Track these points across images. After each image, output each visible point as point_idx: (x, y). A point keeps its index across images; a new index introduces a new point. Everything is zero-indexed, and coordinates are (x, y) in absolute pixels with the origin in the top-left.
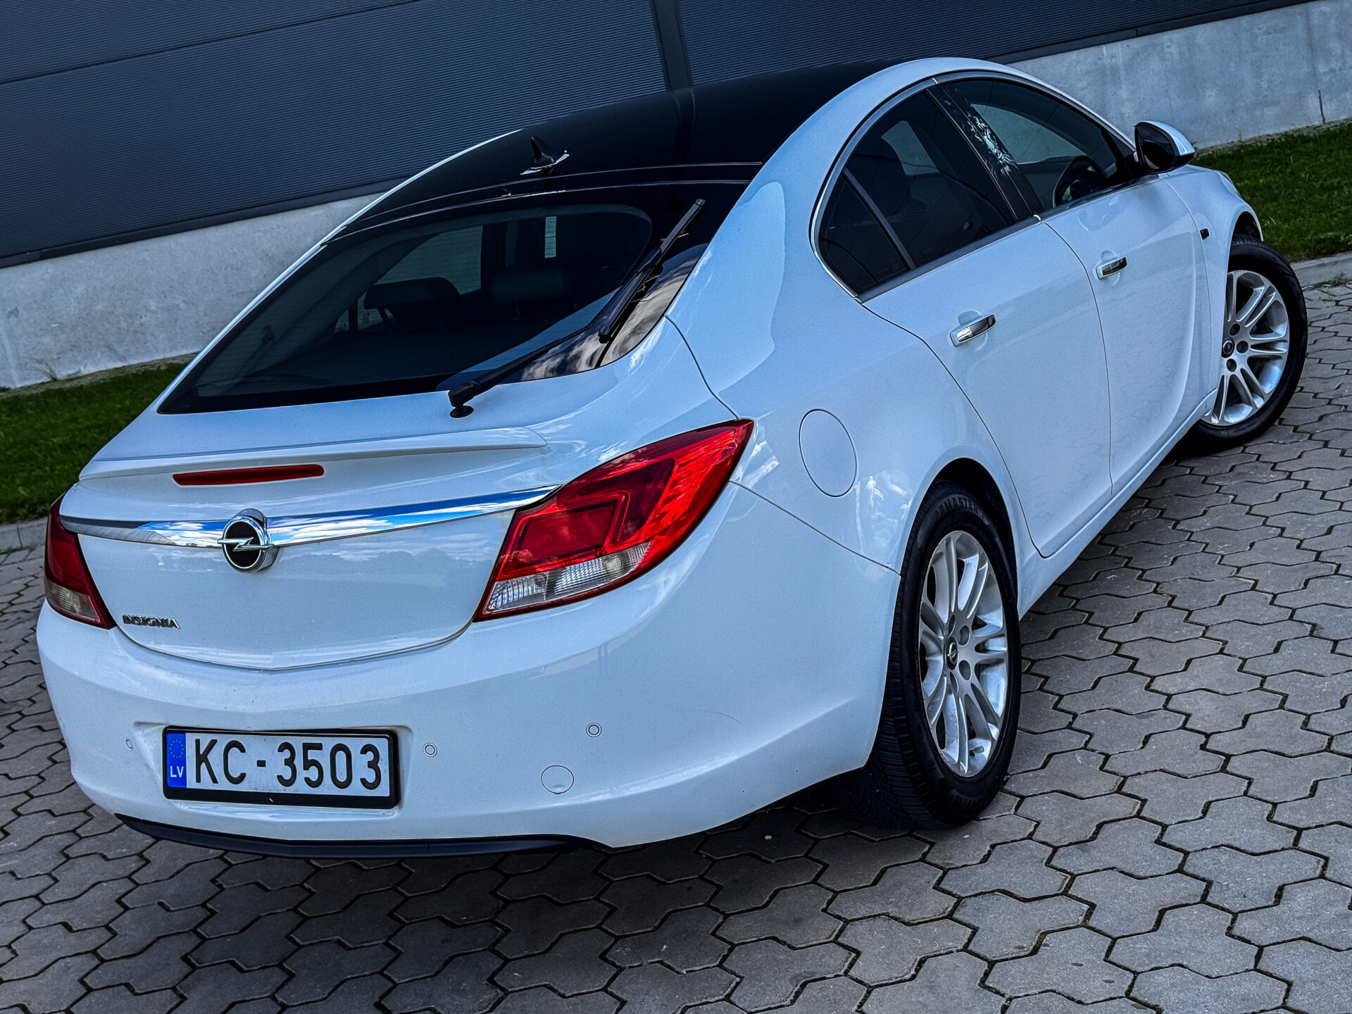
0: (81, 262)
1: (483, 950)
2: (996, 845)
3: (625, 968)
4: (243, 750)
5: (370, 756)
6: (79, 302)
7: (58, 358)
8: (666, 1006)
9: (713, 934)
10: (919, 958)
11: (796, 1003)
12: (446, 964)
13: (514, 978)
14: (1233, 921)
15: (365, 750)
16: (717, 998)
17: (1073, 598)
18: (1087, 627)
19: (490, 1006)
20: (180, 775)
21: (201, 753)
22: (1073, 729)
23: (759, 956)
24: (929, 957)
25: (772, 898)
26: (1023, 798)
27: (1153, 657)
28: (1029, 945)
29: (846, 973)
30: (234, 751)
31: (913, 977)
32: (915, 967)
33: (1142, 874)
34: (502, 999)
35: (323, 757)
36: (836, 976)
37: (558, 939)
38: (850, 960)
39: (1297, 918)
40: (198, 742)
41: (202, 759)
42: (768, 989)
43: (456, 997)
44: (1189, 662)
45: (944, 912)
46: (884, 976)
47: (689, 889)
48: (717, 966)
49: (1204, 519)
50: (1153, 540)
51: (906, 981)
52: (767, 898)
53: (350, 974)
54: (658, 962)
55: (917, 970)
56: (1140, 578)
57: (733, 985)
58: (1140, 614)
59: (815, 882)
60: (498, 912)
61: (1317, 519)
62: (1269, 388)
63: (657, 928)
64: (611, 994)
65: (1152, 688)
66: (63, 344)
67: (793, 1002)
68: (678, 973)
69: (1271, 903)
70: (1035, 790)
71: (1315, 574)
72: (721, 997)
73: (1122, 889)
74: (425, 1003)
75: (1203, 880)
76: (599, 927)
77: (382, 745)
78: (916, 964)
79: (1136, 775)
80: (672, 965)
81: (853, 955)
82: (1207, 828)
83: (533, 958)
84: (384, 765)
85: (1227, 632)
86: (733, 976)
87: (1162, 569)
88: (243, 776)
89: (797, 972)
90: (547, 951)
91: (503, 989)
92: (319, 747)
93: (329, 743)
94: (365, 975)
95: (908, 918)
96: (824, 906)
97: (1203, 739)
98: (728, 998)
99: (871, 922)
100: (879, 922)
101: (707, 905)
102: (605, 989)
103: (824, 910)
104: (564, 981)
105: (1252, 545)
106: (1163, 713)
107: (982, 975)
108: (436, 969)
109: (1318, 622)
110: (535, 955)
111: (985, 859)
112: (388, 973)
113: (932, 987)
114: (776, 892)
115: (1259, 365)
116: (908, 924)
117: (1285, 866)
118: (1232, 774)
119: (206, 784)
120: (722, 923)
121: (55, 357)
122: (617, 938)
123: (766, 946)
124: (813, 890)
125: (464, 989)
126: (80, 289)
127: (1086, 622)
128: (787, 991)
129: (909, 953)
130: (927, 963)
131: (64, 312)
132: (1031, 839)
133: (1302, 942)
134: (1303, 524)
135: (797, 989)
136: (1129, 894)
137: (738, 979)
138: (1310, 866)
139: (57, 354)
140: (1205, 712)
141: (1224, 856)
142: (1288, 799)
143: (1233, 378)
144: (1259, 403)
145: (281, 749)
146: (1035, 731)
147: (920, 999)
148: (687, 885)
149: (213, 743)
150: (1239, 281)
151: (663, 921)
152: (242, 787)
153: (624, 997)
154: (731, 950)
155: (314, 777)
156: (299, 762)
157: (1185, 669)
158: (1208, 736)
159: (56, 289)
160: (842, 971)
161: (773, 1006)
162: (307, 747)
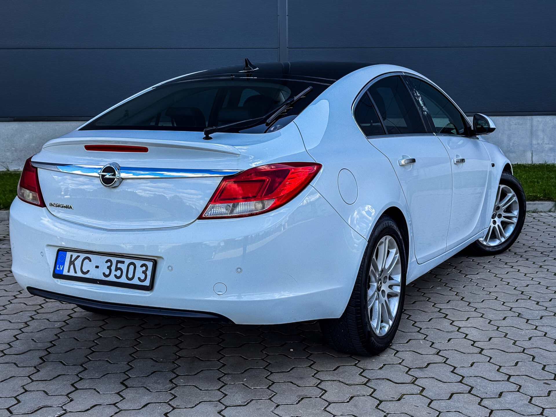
0: (30, 125)
1: (168, 371)
2: (386, 364)
3: (228, 384)
4: (90, 261)
5: (144, 268)
6: (25, 141)
7: (12, 162)
8: (244, 398)
9: (266, 378)
10: (351, 396)
11: (298, 404)
12: (152, 373)
13: (181, 381)
14: (481, 401)
15: (142, 266)
16: (265, 398)
17: (423, 293)
18: (428, 302)
19: (170, 389)
20: (61, 269)
21: (72, 260)
22: (420, 333)
23: (284, 387)
24: (355, 396)
25: (291, 369)
26: (398, 351)
27: (454, 314)
28: (397, 397)
29: (320, 397)
30: (87, 261)
31: (348, 402)
32: (349, 398)
33: (445, 381)
34: (175, 387)
35: (124, 267)
36: (316, 397)
37: (200, 372)
38: (322, 393)
39: (507, 403)
40: (72, 256)
41: (72, 263)
42: (287, 398)
43: (155, 385)
44: (468, 318)
45: (363, 383)
46: (336, 400)
47: (257, 362)
48: (267, 388)
49: (477, 275)
50: (456, 279)
51: (345, 402)
52: (289, 369)
53: (111, 371)
54: (242, 384)
55: (350, 400)
56: (450, 290)
57: (273, 395)
58: (449, 301)
59: (310, 366)
60: (176, 360)
61: (522, 282)
62: (508, 234)
63: (242, 373)
64: (221, 392)
65: (453, 324)
66: (15, 157)
67: (297, 403)
68: (250, 388)
69: (497, 397)
70: (403, 349)
71: (521, 298)
72: (267, 398)
73: (436, 385)
74: (141, 385)
75: (470, 386)
76: (218, 370)
77: (150, 265)
78: (350, 397)
79: (445, 350)
80: (248, 386)
81: (324, 392)
82: (473, 370)
83: (189, 376)
84: (149, 273)
85: (484, 311)
86: (273, 392)
87: (460, 288)
88: (88, 271)
89: (300, 394)
90: (195, 374)
91: (175, 384)
92: (123, 262)
93: (127, 261)
94: (117, 373)
95: (347, 383)
96: (313, 375)
97: (473, 343)
98: (270, 399)
99: (333, 382)
100: (335, 382)
101: (264, 368)
102: (219, 390)
103: (313, 376)
104: (201, 385)
105: (496, 286)
106: (457, 333)
107: (377, 405)
108: (148, 374)
109: (521, 313)
110: (190, 375)
111: (381, 368)
112: (127, 374)
113: (355, 406)
114: (293, 368)
115: (505, 225)
116: (347, 385)
117: (503, 386)
118: (484, 355)
119: (72, 273)
120: (270, 375)
121: (11, 161)
122: (225, 374)
123: (288, 384)
124: (309, 369)
125: (159, 382)
126: (27, 136)
127: (428, 301)
128: (295, 399)
129: (347, 393)
130: (354, 398)
131: (18, 144)
132: (400, 364)
133: (509, 411)
134: (516, 282)
135: (299, 399)
136: (439, 387)
137: (275, 394)
138: (514, 388)
139: (12, 160)
140: (473, 334)
141: (479, 380)
142: (506, 365)
143: (494, 227)
144: (503, 240)
145: (107, 262)
146: (404, 331)
147: (350, 409)
148: (256, 361)
149: (78, 256)
150: (502, 189)
151: (245, 371)
152: (87, 276)
153: (227, 393)
154: (272, 384)
155: (119, 275)
156: (113, 268)
157: (467, 320)
158: (474, 342)
159: (17, 134)
160: (319, 396)
161: (289, 404)
162: (118, 262)
